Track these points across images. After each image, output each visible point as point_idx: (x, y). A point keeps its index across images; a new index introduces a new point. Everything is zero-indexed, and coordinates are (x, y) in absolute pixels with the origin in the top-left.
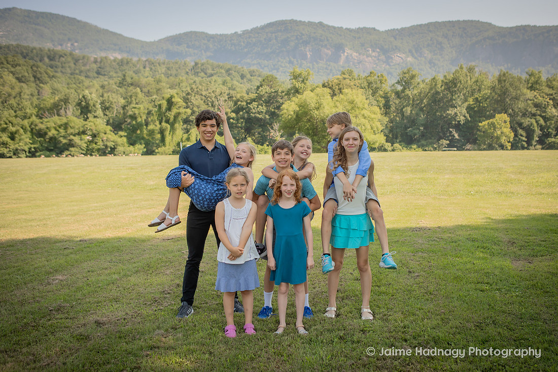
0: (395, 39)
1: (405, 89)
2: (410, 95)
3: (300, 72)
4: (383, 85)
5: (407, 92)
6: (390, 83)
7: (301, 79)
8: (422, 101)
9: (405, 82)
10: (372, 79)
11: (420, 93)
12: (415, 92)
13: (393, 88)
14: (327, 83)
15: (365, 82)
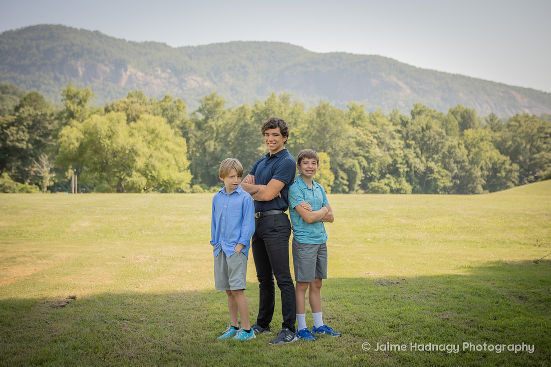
0: (190, 58)
1: (207, 118)
2: (214, 126)
3: (76, 91)
4: (180, 113)
5: (211, 122)
6: (190, 111)
7: (78, 101)
8: (228, 134)
9: (208, 110)
10: (168, 104)
11: (227, 124)
12: (220, 122)
13: (193, 117)
14: (111, 106)
15: (159, 108)
